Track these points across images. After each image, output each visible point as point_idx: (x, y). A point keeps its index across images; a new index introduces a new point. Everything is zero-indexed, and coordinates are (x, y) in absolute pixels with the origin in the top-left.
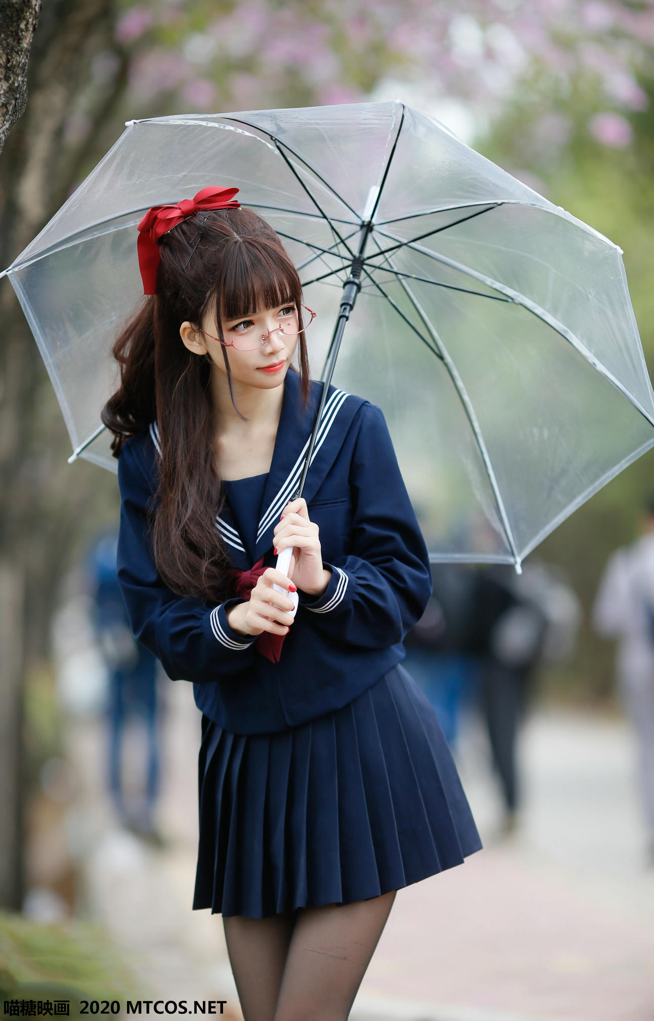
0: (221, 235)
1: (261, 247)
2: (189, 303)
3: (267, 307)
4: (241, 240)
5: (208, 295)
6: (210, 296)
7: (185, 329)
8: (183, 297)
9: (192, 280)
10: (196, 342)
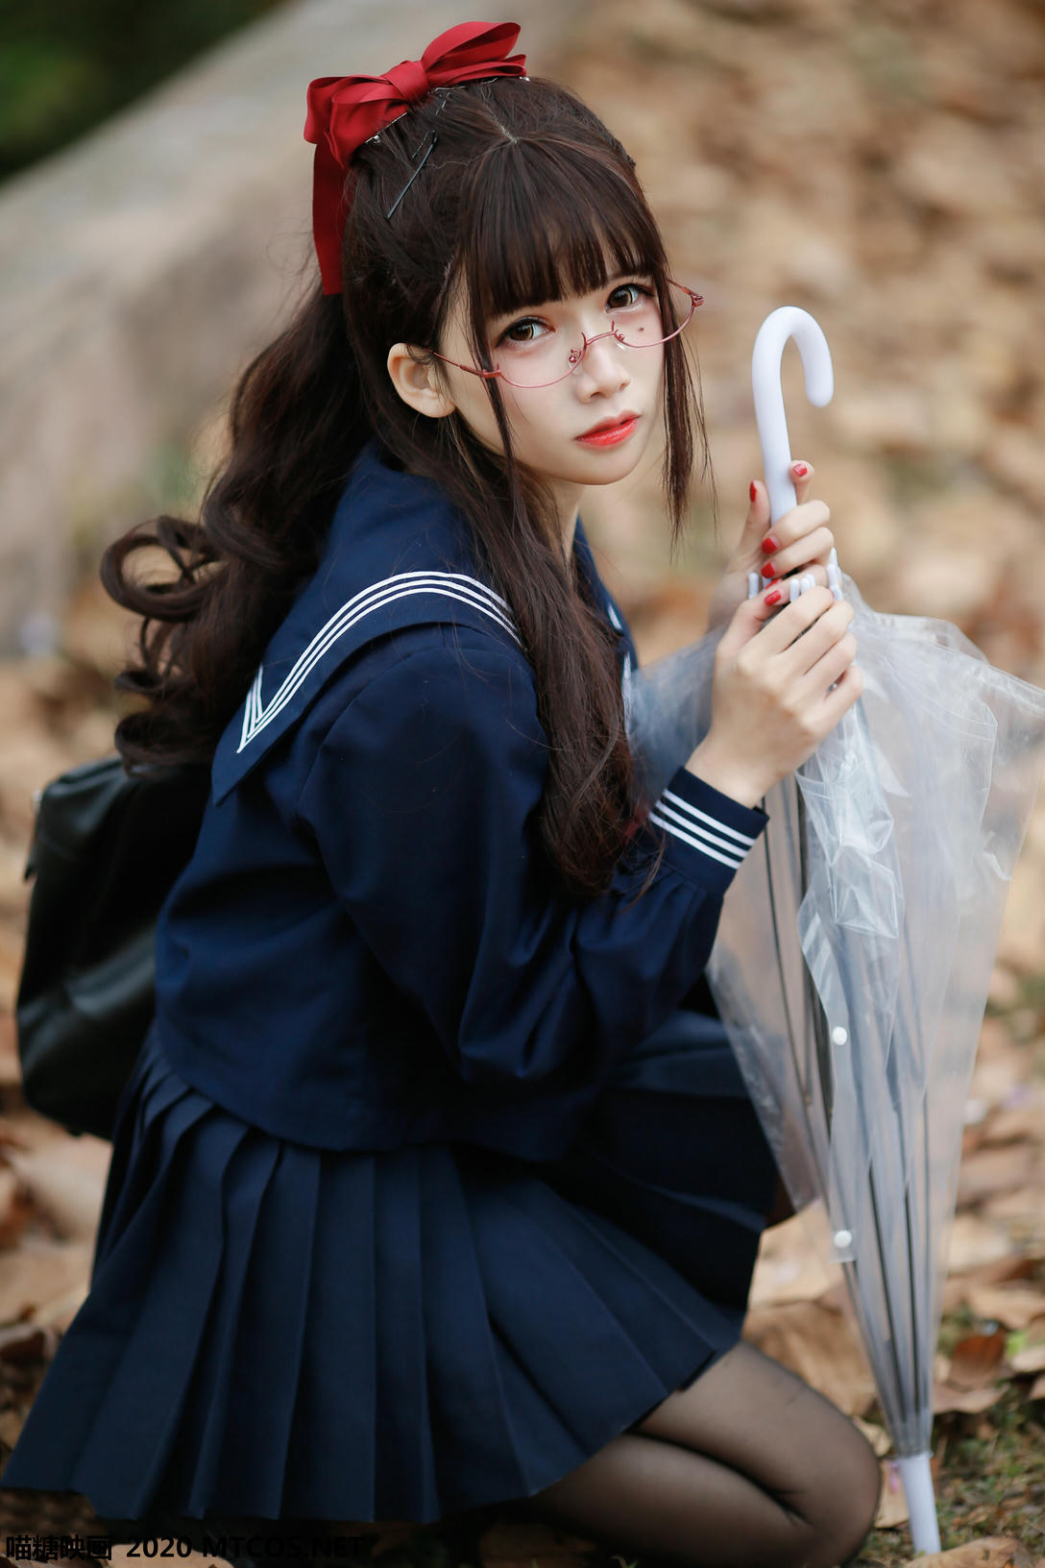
0: (472, 132)
1: (558, 152)
2: (406, 292)
3: (579, 288)
4: (514, 140)
5: (447, 273)
6: (452, 276)
7: (398, 360)
8: (394, 281)
9: (406, 240)
10: (432, 389)
